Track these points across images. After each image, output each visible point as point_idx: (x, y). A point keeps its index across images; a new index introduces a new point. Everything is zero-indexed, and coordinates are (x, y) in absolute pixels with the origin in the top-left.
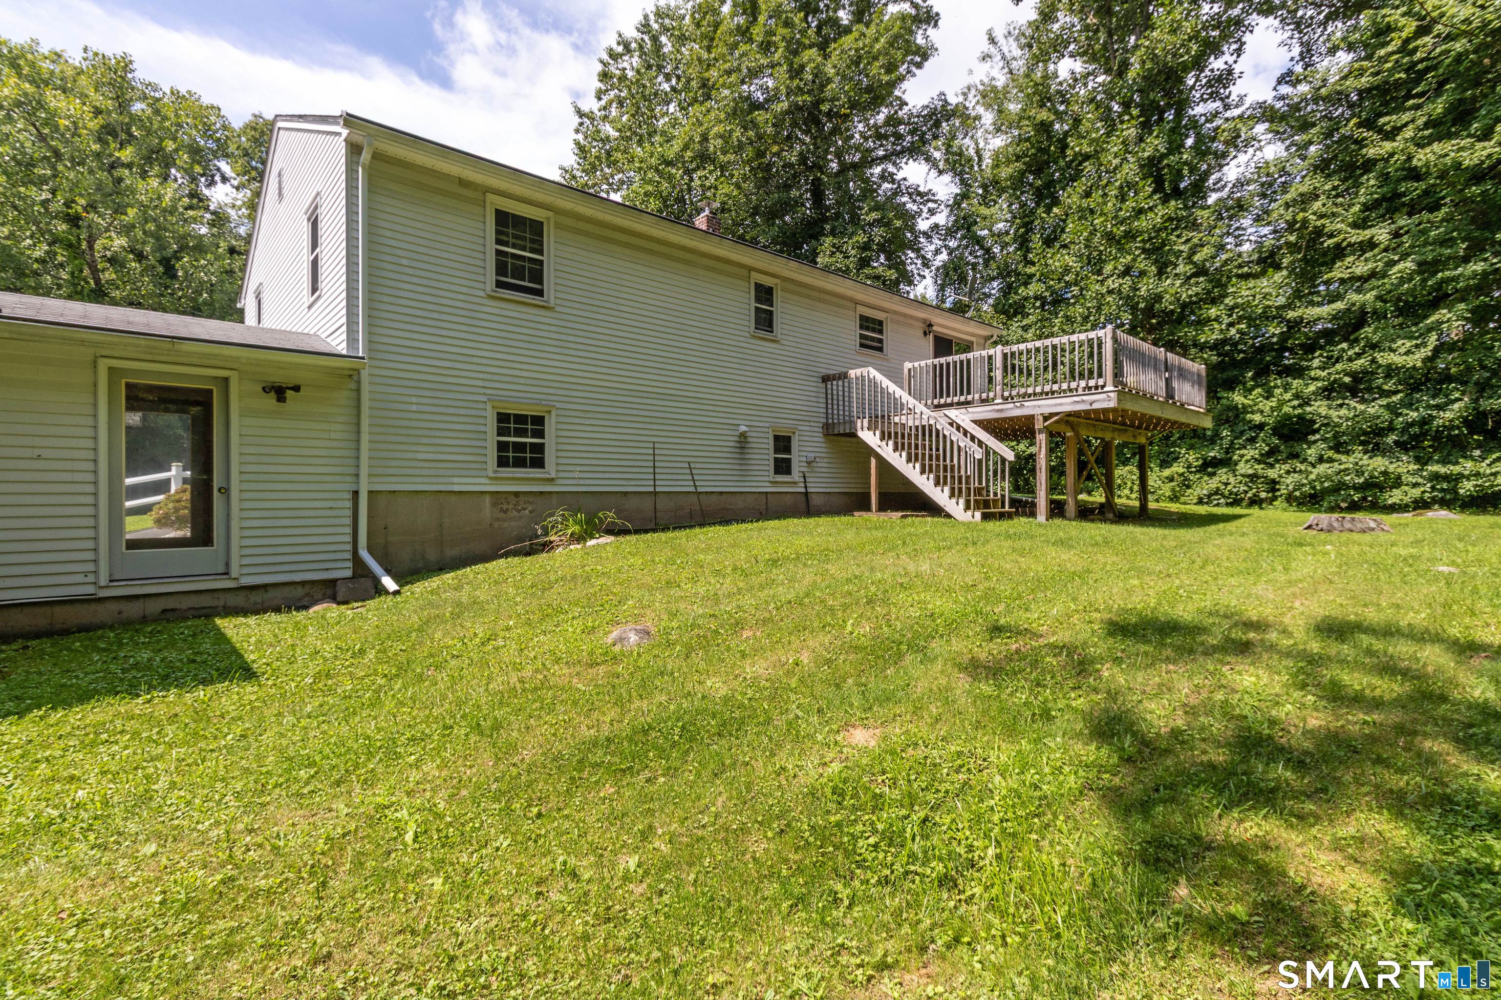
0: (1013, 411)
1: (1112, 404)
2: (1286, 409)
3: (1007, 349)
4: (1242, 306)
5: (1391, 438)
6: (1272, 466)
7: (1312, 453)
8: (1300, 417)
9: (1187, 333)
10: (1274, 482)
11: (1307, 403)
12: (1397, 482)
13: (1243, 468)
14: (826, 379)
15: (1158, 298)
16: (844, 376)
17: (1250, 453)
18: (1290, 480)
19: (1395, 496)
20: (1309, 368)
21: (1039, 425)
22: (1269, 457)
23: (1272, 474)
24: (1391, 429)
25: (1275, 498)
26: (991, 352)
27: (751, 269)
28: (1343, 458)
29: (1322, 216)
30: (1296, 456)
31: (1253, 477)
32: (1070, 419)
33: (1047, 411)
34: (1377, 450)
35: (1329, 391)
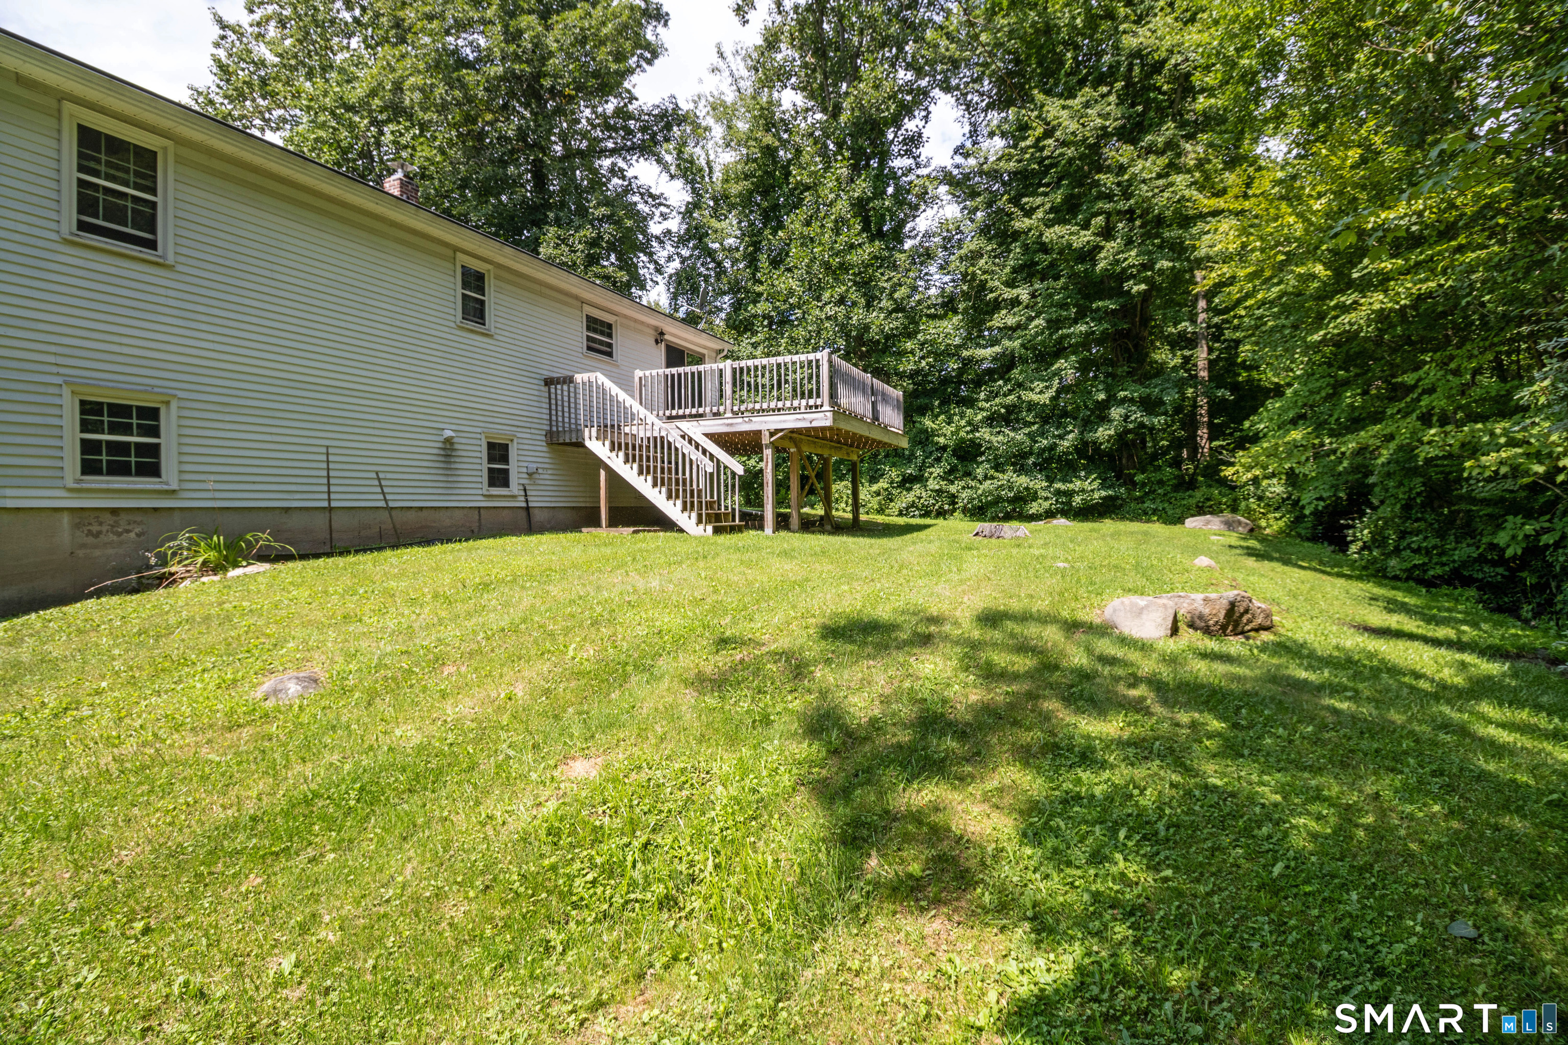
0: (742, 425)
1: (828, 423)
2: (962, 434)
3: (736, 364)
4: (932, 343)
5: (1031, 461)
6: (952, 483)
7: (980, 471)
8: (971, 440)
9: (889, 361)
10: (954, 496)
11: (975, 429)
12: (1035, 498)
13: (933, 484)
14: (549, 382)
15: (867, 328)
16: (569, 380)
17: (937, 471)
18: (965, 494)
19: (1034, 508)
20: (977, 400)
21: (766, 440)
22: (949, 475)
23: (953, 489)
24: (1031, 453)
25: (954, 510)
26: (721, 366)
27: (456, 249)
28: (1000, 476)
29: (984, 272)
30: (968, 474)
31: (939, 492)
32: (793, 435)
33: (773, 427)
34: (1022, 470)
35: (991, 420)
